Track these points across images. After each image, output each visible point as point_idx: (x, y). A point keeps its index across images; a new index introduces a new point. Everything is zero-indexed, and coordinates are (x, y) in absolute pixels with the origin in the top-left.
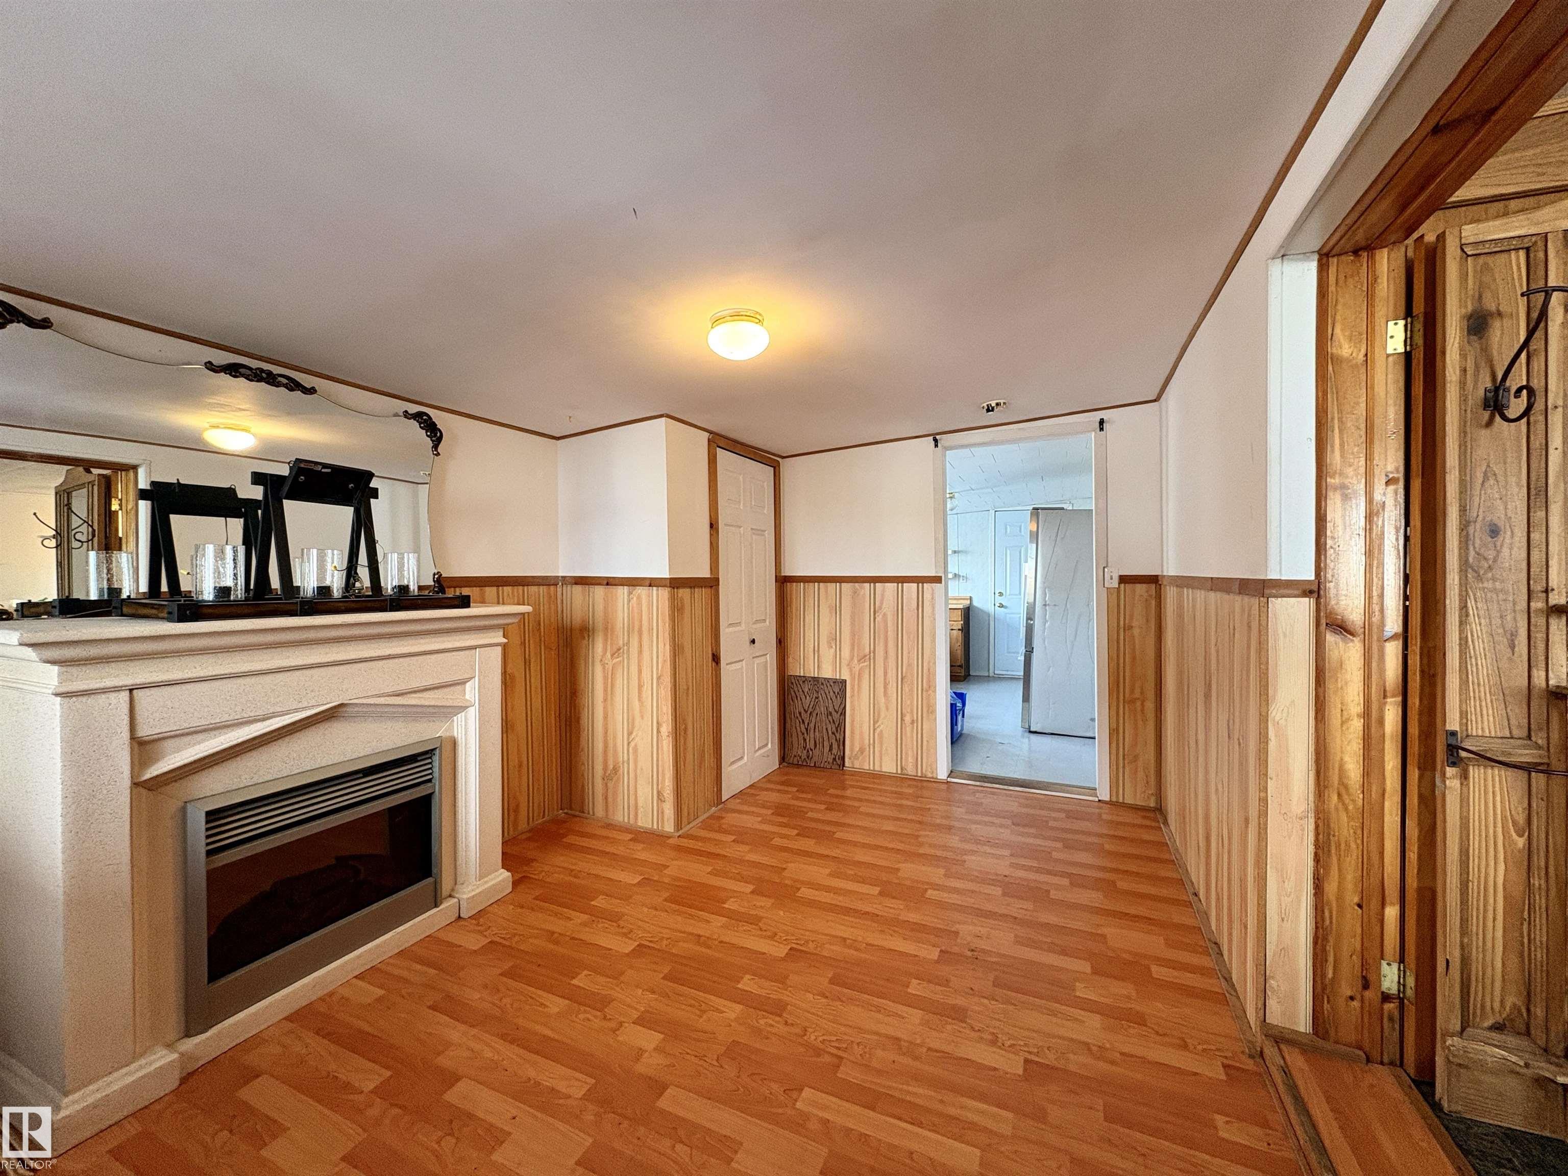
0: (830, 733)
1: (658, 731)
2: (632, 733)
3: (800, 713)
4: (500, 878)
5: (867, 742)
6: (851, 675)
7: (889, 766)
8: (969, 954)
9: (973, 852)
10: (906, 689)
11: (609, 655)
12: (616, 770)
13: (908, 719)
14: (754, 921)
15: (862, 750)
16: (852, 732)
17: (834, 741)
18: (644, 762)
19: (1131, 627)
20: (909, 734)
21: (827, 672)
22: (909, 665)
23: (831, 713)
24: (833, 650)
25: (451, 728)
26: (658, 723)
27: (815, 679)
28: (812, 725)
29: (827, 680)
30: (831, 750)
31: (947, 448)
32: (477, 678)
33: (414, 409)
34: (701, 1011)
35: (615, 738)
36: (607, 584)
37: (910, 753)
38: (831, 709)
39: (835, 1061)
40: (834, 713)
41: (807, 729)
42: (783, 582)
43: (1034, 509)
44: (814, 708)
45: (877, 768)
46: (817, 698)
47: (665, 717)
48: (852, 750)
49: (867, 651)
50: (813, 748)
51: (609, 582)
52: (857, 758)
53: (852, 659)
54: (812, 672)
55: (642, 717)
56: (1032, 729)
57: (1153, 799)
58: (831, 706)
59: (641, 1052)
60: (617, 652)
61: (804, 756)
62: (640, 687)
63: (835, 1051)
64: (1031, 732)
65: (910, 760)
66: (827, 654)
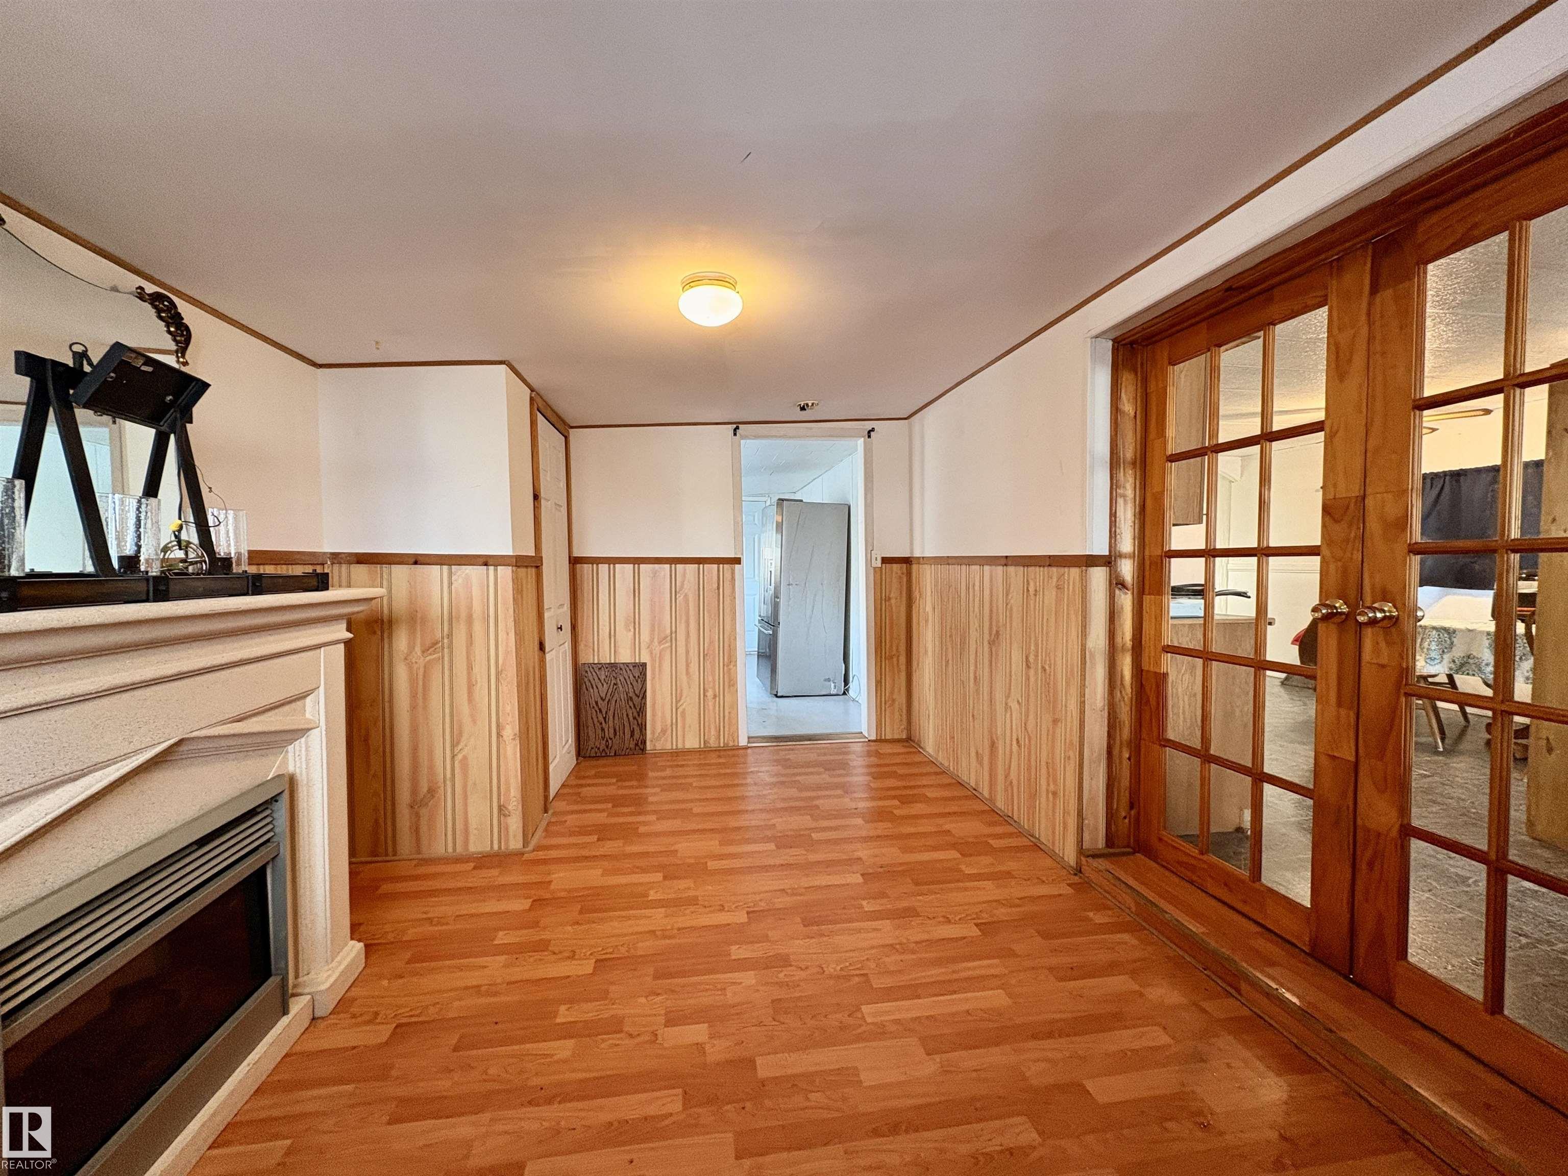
0: (631, 719)
1: (499, 735)
2: (458, 743)
3: (597, 703)
4: (353, 955)
5: (669, 722)
6: (652, 657)
7: (692, 742)
8: (881, 870)
9: (818, 798)
10: (708, 664)
11: (418, 650)
12: (432, 791)
13: (710, 694)
14: (693, 901)
15: (664, 731)
16: (654, 715)
17: (635, 727)
18: (478, 773)
19: (890, 599)
20: (711, 708)
21: (625, 657)
22: (711, 642)
23: (631, 698)
24: (632, 633)
25: (285, 762)
26: (498, 726)
27: (613, 666)
28: (611, 713)
29: (627, 664)
30: (632, 735)
31: (743, 437)
32: (322, 689)
33: (150, 288)
34: (721, 990)
35: (431, 752)
36: (416, 563)
37: (712, 726)
38: (631, 694)
39: (862, 979)
40: (634, 697)
41: (605, 718)
42: (575, 561)
43: (779, 499)
44: (612, 696)
45: (680, 746)
46: (615, 684)
47: (510, 719)
48: (653, 733)
49: (668, 632)
50: (612, 736)
51: (417, 560)
52: (658, 739)
53: (652, 641)
54: (606, 657)
55: (474, 722)
56: (779, 694)
57: (905, 731)
58: (631, 690)
59: (700, 1047)
60: (431, 647)
61: (603, 747)
62: (471, 686)
63: (858, 972)
64: (776, 696)
65: (713, 732)
66: (624, 637)
